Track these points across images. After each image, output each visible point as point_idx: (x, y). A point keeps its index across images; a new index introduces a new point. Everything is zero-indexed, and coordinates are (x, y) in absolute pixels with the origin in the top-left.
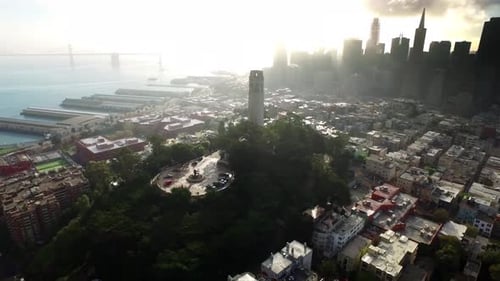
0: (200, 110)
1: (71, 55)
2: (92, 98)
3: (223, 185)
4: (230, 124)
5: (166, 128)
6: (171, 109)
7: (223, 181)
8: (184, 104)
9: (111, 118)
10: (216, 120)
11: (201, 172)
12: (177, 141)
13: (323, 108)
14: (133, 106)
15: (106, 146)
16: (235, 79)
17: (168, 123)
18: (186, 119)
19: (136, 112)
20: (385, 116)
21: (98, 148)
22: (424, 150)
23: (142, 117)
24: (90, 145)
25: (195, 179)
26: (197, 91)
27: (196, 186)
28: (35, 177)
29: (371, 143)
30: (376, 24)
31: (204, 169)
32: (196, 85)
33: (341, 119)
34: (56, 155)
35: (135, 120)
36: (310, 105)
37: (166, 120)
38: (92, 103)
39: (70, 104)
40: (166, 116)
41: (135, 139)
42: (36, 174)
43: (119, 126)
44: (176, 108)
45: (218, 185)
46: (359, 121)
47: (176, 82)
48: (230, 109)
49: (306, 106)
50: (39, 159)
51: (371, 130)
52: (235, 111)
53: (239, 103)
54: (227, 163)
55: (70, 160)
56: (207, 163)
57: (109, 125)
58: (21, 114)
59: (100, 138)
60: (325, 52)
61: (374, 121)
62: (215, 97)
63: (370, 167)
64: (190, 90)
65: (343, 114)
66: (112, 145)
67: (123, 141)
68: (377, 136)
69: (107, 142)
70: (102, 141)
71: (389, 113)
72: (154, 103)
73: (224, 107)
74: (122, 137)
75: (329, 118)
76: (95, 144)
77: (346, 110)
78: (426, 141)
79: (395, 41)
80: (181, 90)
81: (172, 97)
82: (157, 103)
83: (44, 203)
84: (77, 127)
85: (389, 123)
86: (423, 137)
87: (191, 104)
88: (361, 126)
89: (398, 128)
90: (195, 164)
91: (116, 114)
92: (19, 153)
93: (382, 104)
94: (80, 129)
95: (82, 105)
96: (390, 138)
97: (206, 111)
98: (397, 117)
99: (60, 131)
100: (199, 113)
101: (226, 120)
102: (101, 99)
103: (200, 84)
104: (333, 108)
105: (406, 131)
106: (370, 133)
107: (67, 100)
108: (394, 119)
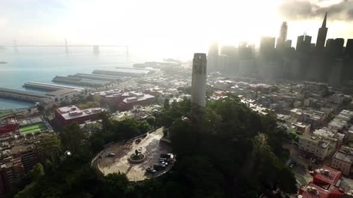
0: (152, 87)
1: (66, 46)
2: (75, 76)
3: (164, 169)
4: (175, 100)
5: (125, 101)
6: (131, 86)
7: (164, 164)
8: (141, 82)
9: (86, 91)
10: (163, 96)
11: (143, 151)
12: (129, 114)
13: (250, 88)
14: (103, 83)
15: (76, 114)
16: (180, 65)
17: (126, 97)
18: (141, 94)
19: (105, 88)
20: (302, 96)
21: (70, 115)
22: (344, 127)
23: (108, 92)
24: (64, 113)
25: (136, 159)
26: (151, 73)
27: (136, 168)
28: (14, 139)
29: (296, 120)
30: (285, 27)
31: (147, 147)
32: (151, 69)
33: (267, 98)
34: (39, 119)
35: (103, 93)
36: (241, 86)
37: (125, 94)
38: (74, 80)
39: (58, 80)
40: (126, 91)
41: (99, 109)
42: (16, 136)
43: (90, 98)
44: (135, 85)
45: (158, 168)
46: (282, 100)
47: (137, 66)
48: (175, 87)
49: (237, 86)
50: (25, 122)
51: (293, 108)
52: (179, 89)
53: (182, 83)
54: (169, 141)
55: (47, 124)
56: (150, 141)
57: (82, 97)
58: (23, 87)
59: (74, 107)
60: (247, 46)
61: (294, 100)
62: (165, 77)
63: (303, 146)
64: (146, 72)
65: (267, 93)
66: (81, 114)
67: (90, 110)
68: (300, 113)
69: (78, 111)
70: (74, 109)
71: (306, 93)
72: (119, 81)
73: (171, 86)
74: (90, 107)
75: (256, 97)
76: (68, 112)
77: (270, 91)
78: (344, 119)
79: (300, 38)
80: (139, 72)
81: (133, 77)
82: (121, 81)
83: (10, 165)
84: (59, 97)
85: (307, 102)
86: (340, 115)
87: (145, 82)
88: (285, 104)
89: (316, 106)
90: (138, 142)
91: (89, 88)
92: (10, 118)
93: (298, 86)
94: (61, 99)
95: (67, 81)
96: (310, 115)
97: (157, 88)
98: (312, 96)
99: (47, 101)
100: (151, 89)
101: (172, 96)
102: (82, 77)
103: (154, 67)
104: (259, 89)
105: (322, 109)
106: (293, 111)
107: (57, 77)
108: (311, 99)
